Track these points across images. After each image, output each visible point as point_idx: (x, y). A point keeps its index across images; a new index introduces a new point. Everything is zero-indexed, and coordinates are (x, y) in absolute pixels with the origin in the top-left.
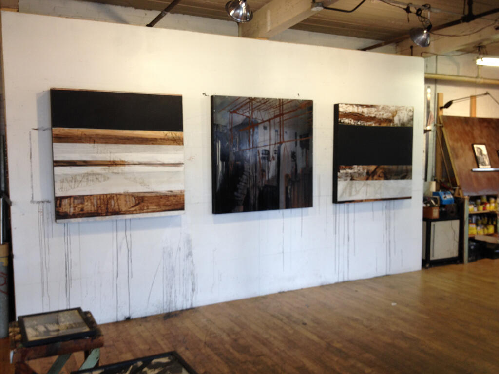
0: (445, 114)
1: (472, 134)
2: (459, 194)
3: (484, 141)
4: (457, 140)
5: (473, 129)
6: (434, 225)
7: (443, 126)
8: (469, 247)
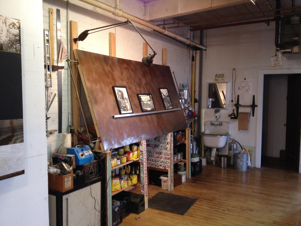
0: (80, 48)
1: (113, 75)
2: (100, 149)
3: (125, 83)
4: (95, 81)
5: (113, 70)
6: (67, 199)
7: (78, 63)
8: (113, 211)
